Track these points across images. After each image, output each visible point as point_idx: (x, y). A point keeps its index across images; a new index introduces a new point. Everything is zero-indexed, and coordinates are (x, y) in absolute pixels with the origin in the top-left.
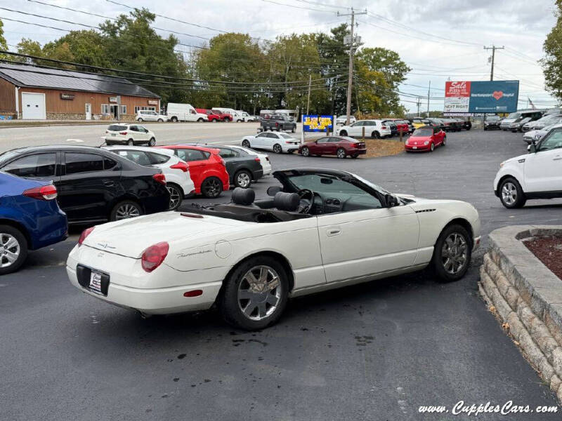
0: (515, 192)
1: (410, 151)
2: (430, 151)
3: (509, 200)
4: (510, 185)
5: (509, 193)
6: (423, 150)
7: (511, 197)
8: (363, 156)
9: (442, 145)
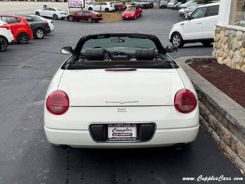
0: (179, 40)
1: (124, 19)
2: (135, 19)
3: (176, 44)
4: (177, 36)
5: (176, 41)
6: (131, 19)
7: (177, 42)
8: (101, 21)
9: (140, 16)
